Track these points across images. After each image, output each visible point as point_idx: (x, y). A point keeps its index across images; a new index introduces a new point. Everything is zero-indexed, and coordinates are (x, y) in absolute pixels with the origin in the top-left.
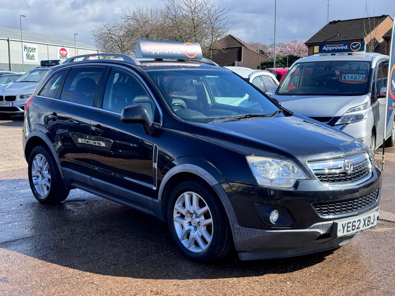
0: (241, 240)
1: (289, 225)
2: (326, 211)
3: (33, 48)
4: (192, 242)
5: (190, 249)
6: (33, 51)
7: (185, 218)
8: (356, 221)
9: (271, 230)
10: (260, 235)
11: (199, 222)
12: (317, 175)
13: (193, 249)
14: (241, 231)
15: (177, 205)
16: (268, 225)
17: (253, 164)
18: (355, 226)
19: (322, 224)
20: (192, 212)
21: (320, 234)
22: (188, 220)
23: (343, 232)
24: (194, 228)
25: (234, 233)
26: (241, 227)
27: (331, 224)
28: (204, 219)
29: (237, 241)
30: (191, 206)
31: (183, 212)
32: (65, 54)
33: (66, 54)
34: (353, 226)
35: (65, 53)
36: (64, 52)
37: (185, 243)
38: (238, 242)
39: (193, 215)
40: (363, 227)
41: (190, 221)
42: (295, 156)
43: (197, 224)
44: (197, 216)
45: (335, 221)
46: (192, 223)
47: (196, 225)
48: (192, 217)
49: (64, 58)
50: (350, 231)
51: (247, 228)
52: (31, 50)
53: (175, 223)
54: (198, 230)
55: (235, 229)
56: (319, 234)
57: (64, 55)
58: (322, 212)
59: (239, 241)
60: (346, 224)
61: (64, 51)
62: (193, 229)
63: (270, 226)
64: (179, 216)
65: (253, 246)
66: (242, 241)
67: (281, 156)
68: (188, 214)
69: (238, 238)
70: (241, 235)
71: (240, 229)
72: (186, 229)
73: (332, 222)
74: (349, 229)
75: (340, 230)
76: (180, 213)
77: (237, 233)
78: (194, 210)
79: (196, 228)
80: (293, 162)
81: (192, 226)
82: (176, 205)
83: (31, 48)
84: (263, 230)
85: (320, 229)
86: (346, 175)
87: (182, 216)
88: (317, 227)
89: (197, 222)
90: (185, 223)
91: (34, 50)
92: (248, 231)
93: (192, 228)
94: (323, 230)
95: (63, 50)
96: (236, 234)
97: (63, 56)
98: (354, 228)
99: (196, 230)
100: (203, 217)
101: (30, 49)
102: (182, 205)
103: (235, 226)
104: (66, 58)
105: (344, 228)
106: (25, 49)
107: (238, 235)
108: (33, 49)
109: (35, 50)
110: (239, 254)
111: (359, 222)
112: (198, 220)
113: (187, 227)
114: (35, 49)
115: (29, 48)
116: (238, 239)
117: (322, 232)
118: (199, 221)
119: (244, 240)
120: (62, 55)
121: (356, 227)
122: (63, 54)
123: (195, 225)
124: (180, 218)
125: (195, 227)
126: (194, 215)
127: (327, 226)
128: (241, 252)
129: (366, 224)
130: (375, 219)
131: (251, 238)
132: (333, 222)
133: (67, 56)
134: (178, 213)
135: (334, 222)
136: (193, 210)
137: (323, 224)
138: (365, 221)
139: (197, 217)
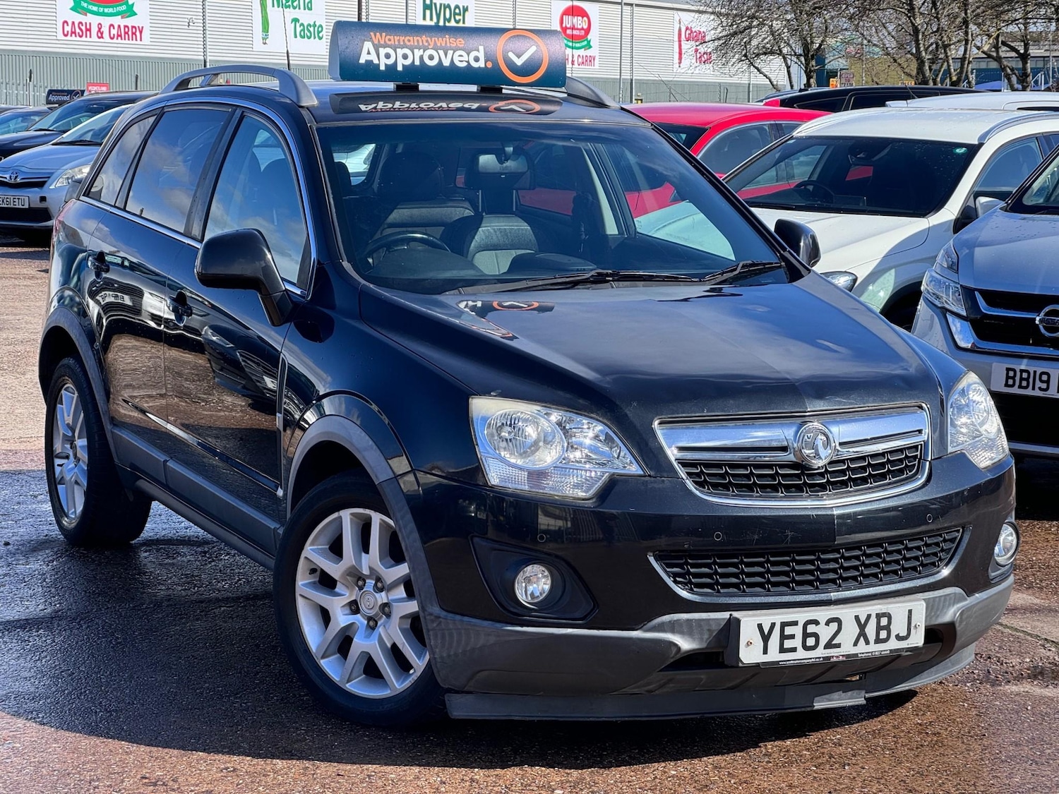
0: (445, 655)
1: (577, 615)
2: (708, 580)
3: (457, 7)
4: (357, 663)
5: (347, 685)
6: (457, 17)
7: (337, 590)
8: (823, 622)
9: (522, 626)
10: (492, 640)
11: (385, 606)
12: (684, 464)
13: (359, 687)
14: (443, 626)
15: (311, 548)
16: (512, 609)
17: (485, 419)
18: (816, 636)
19: (688, 620)
20: (366, 571)
21: (679, 649)
22: (346, 594)
23: (765, 652)
24: (366, 622)
25: (428, 630)
26: (443, 614)
27: (723, 623)
28: (405, 595)
29: (436, 656)
30: (363, 554)
31: (335, 569)
32: (582, 29)
33: (588, 31)
34: (806, 635)
35: (580, 27)
36: (579, 22)
37: (330, 666)
38: (439, 660)
39: (367, 581)
40: (855, 644)
41: (353, 598)
42: (618, 403)
43: (378, 608)
44: (379, 585)
45: (736, 614)
46: (363, 607)
47: (376, 615)
48: (361, 588)
49: (578, 45)
50: (794, 650)
51: (458, 617)
52: (448, 16)
53: (300, 603)
54: (381, 630)
55: (428, 617)
56: (674, 650)
57: (575, 32)
58: (691, 582)
59: (442, 657)
60: (773, 625)
61: (580, 18)
62: (362, 623)
63: (517, 614)
64: (314, 583)
65: (479, 674)
66: (449, 656)
67: (581, 401)
68: (348, 577)
69: (437, 647)
70: (443, 637)
71: (441, 619)
72: (338, 623)
73: (726, 615)
74: (788, 644)
75: (749, 643)
76: (318, 573)
77: (433, 629)
78: (373, 566)
79: (372, 623)
80: (609, 420)
81: (359, 615)
82: (309, 548)
83: (449, 6)
84: (498, 625)
85: (681, 633)
86: (803, 473)
87: (326, 582)
88: (673, 627)
89: (380, 603)
90: (337, 606)
91: (459, 14)
92: (460, 627)
93: (360, 620)
94: (694, 639)
95: (573, 11)
96: (431, 633)
97: (573, 37)
98: (811, 641)
99: (373, 628)
100: (401, 592)
101: (448, 10)
102: (328, 547)
103: (427, 609)
104: (585, 43)
105: (766, 638)
106: (428, 12)
107: (436, 636)
108: (457, 11)
109: (467, 13)
110: (446, 697)
111: (834, 626)
112: (382, 598)
113: (341, 619)
114: (466, 9)
115: (441, 5)
116: (437, 650)
117: (685, 644)
118: (385, 601)
119: (452, 653)
120: (569, 32)
121: (823, 642)
122: (573, 28)
123: (372, 613)
124: (316, 589)
125: (369, 619)
126: (370, 582)
127: (706, 628)
128: (449, 691)
129: (872, 636)
130: (913, 625)
131: (469, 648)
132: (729, 617)
133: (589, 37)
134: (313, 571)
135: (731, 615)
136: (371, 569)
137: (691, 620)
138: (862, 626)
139: (381, 590)
